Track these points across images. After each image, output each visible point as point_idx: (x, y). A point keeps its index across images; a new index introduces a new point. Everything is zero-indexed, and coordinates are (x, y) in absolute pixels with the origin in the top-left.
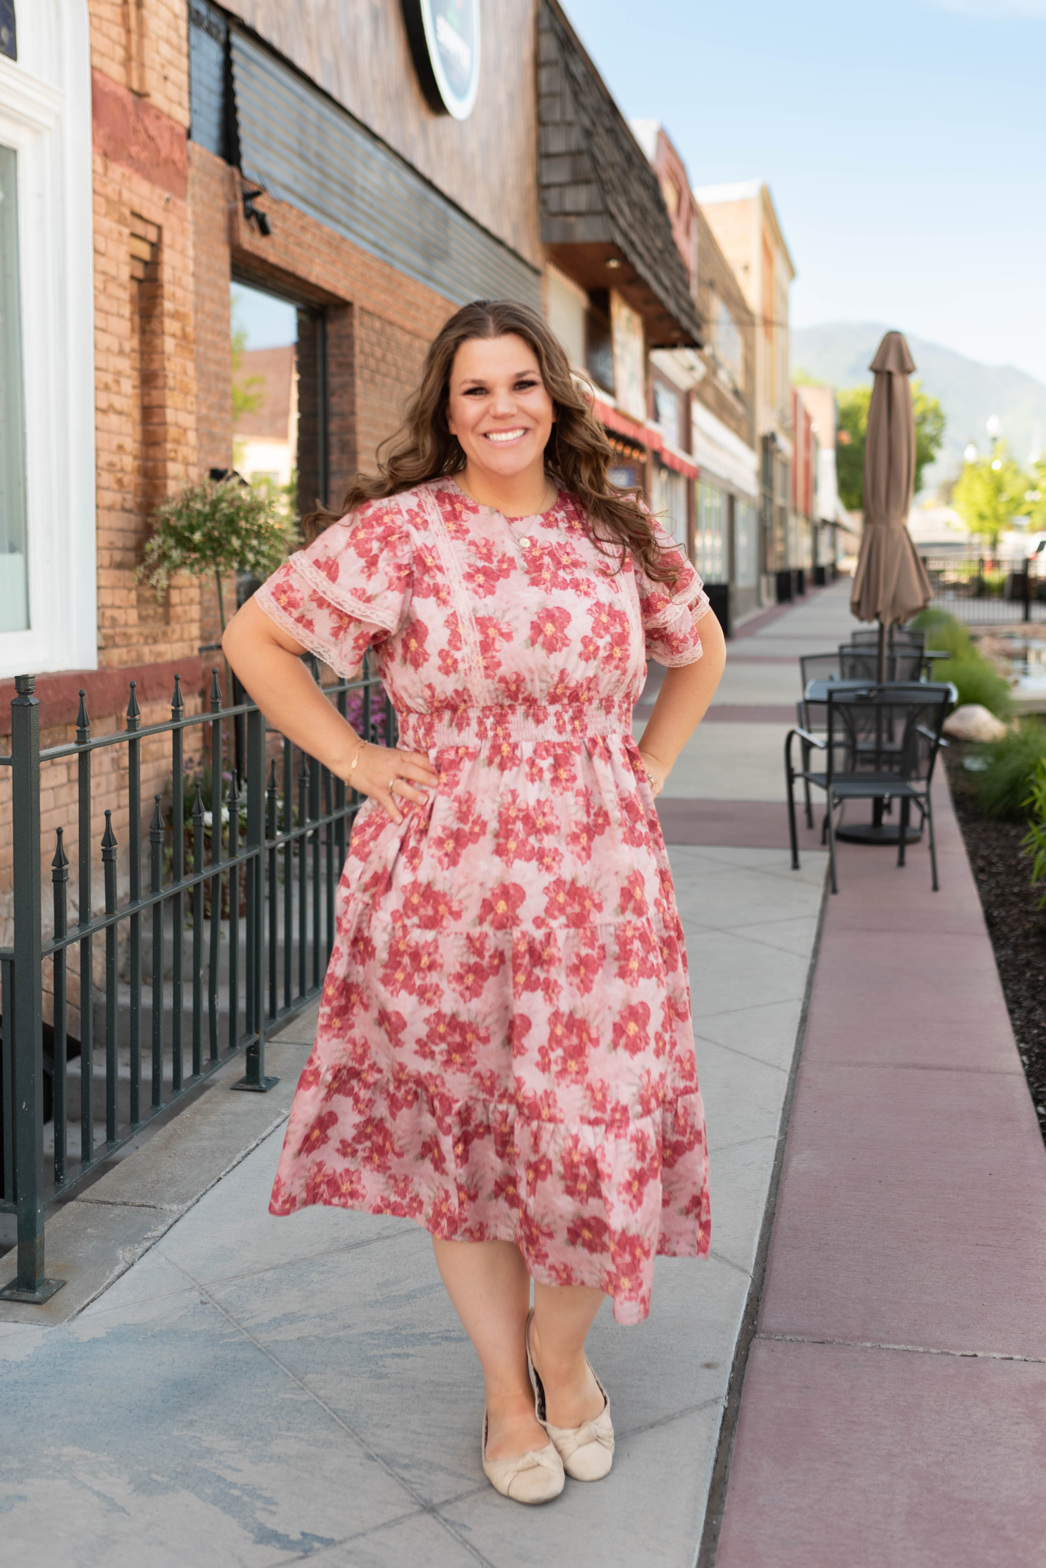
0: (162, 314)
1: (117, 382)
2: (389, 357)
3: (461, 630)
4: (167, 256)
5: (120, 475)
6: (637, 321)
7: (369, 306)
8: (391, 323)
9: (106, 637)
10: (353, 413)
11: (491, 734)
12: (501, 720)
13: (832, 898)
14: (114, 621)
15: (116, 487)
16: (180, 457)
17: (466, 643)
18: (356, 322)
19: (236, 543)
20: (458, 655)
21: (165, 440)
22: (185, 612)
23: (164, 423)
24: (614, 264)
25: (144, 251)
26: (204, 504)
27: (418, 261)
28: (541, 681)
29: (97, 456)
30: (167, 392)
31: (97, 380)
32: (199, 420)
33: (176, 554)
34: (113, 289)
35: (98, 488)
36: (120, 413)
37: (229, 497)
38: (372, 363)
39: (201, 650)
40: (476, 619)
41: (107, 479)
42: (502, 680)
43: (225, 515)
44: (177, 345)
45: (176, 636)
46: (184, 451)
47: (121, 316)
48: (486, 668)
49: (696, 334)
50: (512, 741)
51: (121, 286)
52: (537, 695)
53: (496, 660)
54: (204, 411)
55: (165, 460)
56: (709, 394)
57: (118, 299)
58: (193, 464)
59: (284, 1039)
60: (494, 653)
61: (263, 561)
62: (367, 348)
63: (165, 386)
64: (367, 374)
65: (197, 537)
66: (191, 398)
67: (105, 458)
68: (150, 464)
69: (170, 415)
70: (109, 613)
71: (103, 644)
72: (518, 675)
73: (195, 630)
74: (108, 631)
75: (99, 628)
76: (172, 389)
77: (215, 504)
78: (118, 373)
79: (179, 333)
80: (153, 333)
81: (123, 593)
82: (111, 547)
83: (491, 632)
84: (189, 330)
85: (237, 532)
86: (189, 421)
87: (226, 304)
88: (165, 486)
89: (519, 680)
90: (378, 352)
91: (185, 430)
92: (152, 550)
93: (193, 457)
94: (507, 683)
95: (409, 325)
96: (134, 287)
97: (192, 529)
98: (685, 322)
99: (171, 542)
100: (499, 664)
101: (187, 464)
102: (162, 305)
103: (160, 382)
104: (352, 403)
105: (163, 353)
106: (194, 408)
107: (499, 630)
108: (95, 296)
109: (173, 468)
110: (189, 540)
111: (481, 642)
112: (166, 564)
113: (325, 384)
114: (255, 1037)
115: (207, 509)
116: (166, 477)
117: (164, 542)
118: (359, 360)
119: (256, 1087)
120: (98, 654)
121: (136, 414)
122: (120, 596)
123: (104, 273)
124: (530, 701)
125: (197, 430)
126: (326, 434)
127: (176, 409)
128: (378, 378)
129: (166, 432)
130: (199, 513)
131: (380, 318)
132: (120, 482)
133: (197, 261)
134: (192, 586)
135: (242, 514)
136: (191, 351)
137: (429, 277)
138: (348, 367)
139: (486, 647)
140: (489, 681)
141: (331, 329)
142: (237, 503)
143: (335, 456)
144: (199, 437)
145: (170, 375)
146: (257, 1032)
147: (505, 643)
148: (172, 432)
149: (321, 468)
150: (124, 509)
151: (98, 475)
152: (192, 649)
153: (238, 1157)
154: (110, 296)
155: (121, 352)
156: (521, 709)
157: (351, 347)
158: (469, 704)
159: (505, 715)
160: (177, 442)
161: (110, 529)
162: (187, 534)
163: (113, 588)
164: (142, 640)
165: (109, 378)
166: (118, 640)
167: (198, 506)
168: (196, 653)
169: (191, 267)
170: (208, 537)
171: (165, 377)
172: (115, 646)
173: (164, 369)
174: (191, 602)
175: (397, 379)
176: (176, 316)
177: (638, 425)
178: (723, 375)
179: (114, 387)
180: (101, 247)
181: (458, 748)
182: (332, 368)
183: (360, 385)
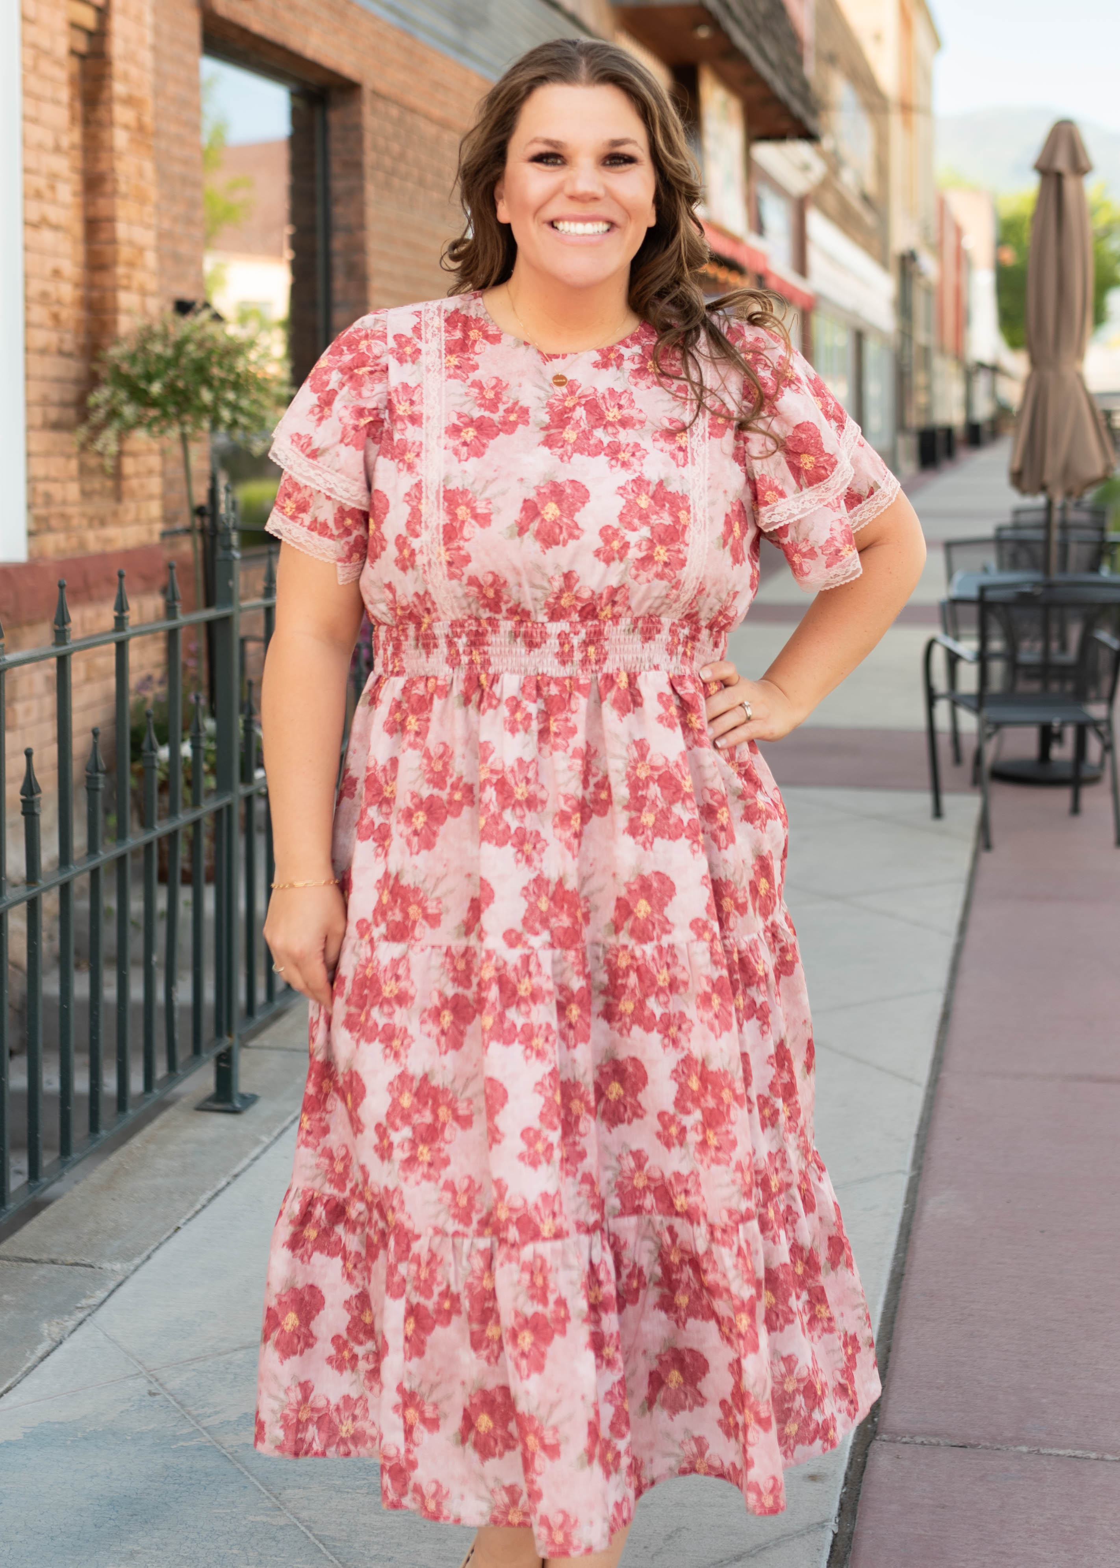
0: (110, 100)
1: (52, 188)
2: (410, 153)
3: (423, 508)
4: (118, 24)
5: (55, 308)
6: (734, 106)
7: (382, 86)
8: (413, 110)
9: (38, 519)
10: (362, 226)
11: (465, 659)
12: (477, 640)
13: (985, 856)
14: (48, 498)
15: (49, 323)
16: (135, 284)
17: (427, 527)
18: (367, 109)
19: (207, 396)
20: (415, 543)
21: (115, 263)
22: (142, 486)
23: (113, 241)
24: (703, 33)
25: (88, 17)
26: (165, 346)
27: (448, 29)
28: (533, 586)
29: (26, 284)
30: (119, 202)
31: (26, 185)
32: (162, 236)
33: (129, 411)
34: (46, 67)
35: (28, 325)
36: (56, 228)
37: (198, 336)
38: (387, 161)
39: (164, 535)
40: (446, 491)
41: (40, 314)
42: (473, 581)
43: (193, 361)
44: (132, 140)
45: (131, 516)
46: (140, 277)
47: (56, 102)
48: (450, 564)
49: (812, 124)
50: (491, 671)
51: (58, 63)
52: (529, 606)
53: (463, 553)
54: (166, 224)
55: (115, 289)
56: (830, 200)
57: (52, 80)
58: (153, 294)
59: (266, 1043)
60: (462, 543)
61: (243, 420)
62: (381, 142)
63: (114, 193)
64: (380, 176)
65: (156, 388)
66: (149, 209)
67: (36, 286)
68: (96, 294)
69: (122, 230)
70: (41, 487)
71: (33, 527)
72: (496, 577)
73: (155, 509)
74: (41, 511)
75: (30, 506)
76: (125, 197)
77: (179, 346)
78: (53, 177)
79: (132, 122)
80: (100, 124)
81: (60, 461)
82: (44, 401)
83: (462, 512)
84: (148, 119)
85: (208, 382)
86: (147, 237)
87: (194, 86)
88: (115, 322)
89: (498, 584)
90: (396, 147)
91: (141, 250)
92: (97, 406)
93: (152, 284)
94: (480, 586)
95: (436, 112)
96: (74, 65)
97: (150, 378)
98: (797, 107)
99: (123, 395)
100: (467, 559)
101: (143, 292)
102: (110, 87)
103: (108, 187)
104: (361, 213)
105: (111, 149)
106: (153, 221)
107: (473, 509)
108: (24, 78)
109: (126, 299)
110: (145, 392)
111: (445, 526)
112: (116, 425)
113: (327, 190)
114: (227, 1041)
115: (169, 352)
116: (115, 310)
117: (114, 395)
118: (370, 158)
119: (228, 1106)
120: (29, 542)
121: (78, 229)
122: (57, 466)
123: (34, 46)
124: (520, 614)
125: (158, 250)
126: (328, 254)
127: (130, 223)
128: (396, 181)
129: (116, 252)
130: (159, 357)
131: (398, 103)
132: (56, 317)
133: (157, 31)
134: (150, 451)
135: (215, 359)
136: (149, 147)
137: (462, 50)
138: (356, 167)
139: (451, 533)
140: (455, 582)
141: (335, 117)
142: (208, 344)
143: (339, 282)
144: (161, 258)
145: (121, 179)
146: (230, 1035)
147: (478, 529)
148: (125, 252)
149: (320, 298)
150: (61, 353)
151: (27, 309)
152: (150, 532)
153: (203, 1199)
154: (43, 77)
155: (57, 149)
156: (507, 626)
157: (360, 140)
158: (434, 615)
159: (484, 634)
160: (131, 264)
161: (43, 379)
162: (142, 385)
163: (48, 454)
164: (85, 522)
165: (41, 183)
166: (54, 522)
167: (157, 348)
168: (156, 538)
169: (149, 38)
170: (171, 388)
171: (115, 181)
172: (50, 529)
173: (113, 170)
174: (150, 472)
175: (421, 182)
176: (130, 101)
177: (736, 240)
178: (847, 177)
179: (47, 194)
180: (31, 12)
181: (427, 679)
182: (336, 168)
183: (371, 191)
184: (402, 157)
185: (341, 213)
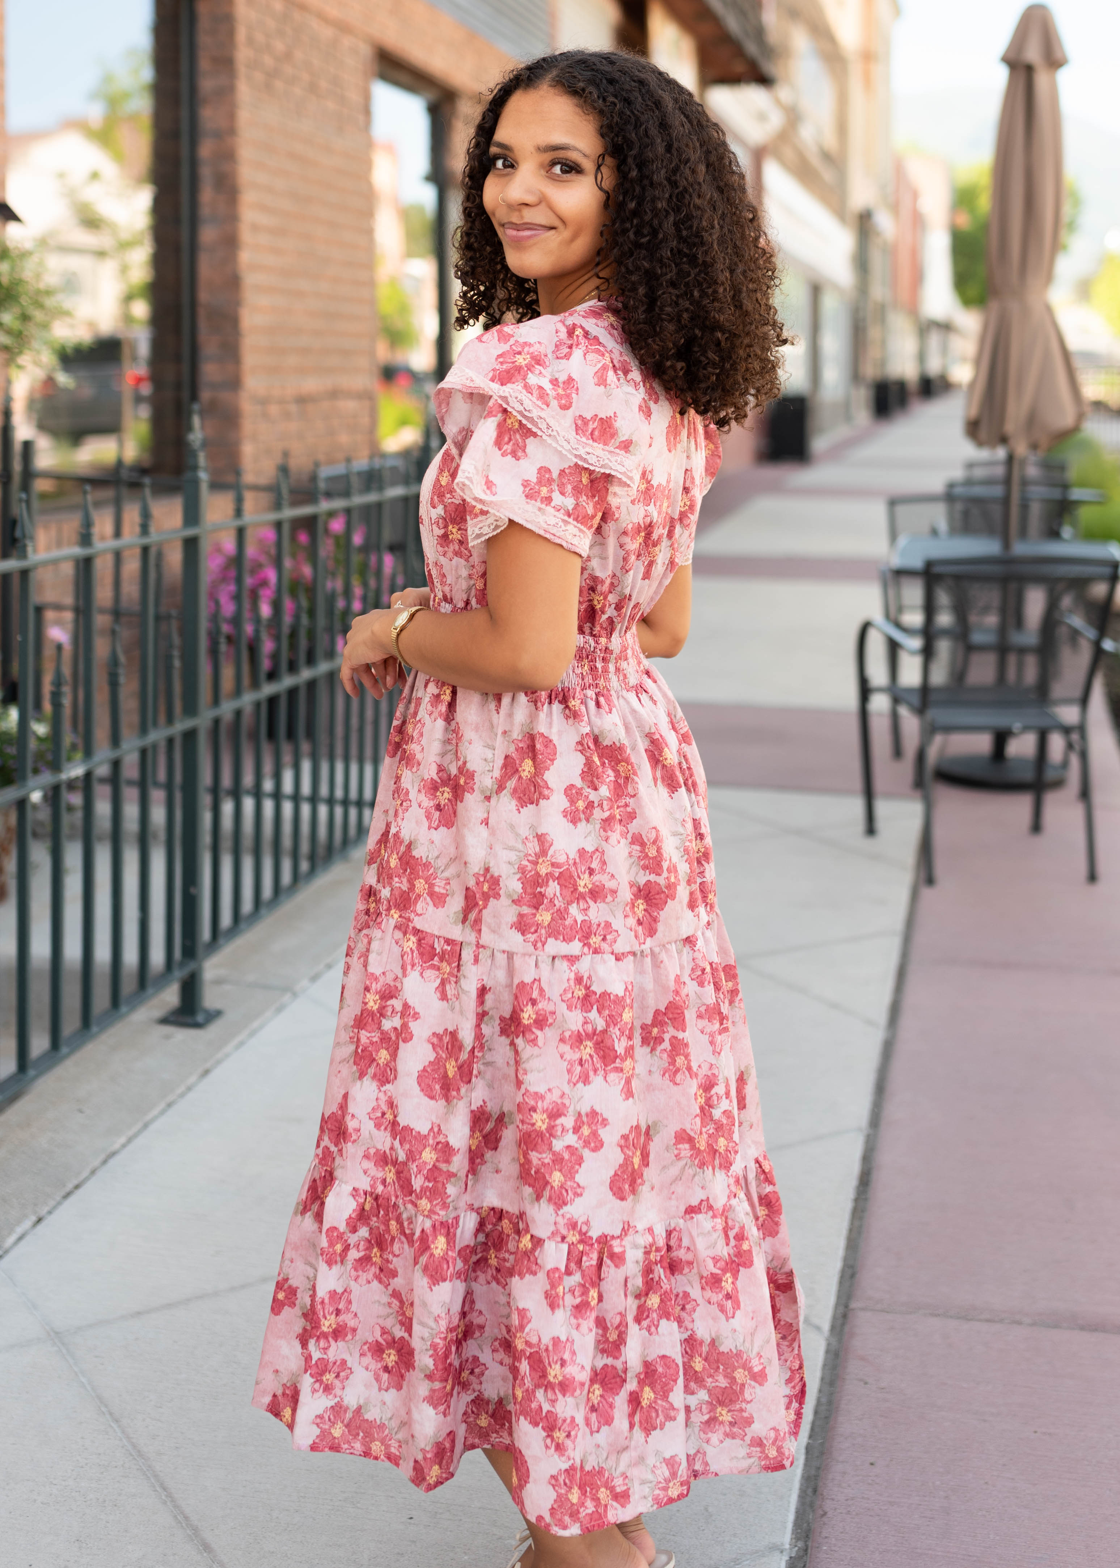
2: (299, 55)
6: (687, 43)
10: (232, 131)
13: (927, 895)
38: (268, 61)
49: (765, 67)
56: (789, 154)
62: (259, 37)
64: (259, 76)
90: (279, 46)
95: (333, 12)
104: (232, 116)
113: (193, 89)
118: (243, 54)
126: (194, 163)
128: (279, 85)
138: (225, 64)
143: (207, 195)
157: (231, 33)
182: (204, 64)
183: (244, 91)
184: (288, 56)
185: (208, 115)
